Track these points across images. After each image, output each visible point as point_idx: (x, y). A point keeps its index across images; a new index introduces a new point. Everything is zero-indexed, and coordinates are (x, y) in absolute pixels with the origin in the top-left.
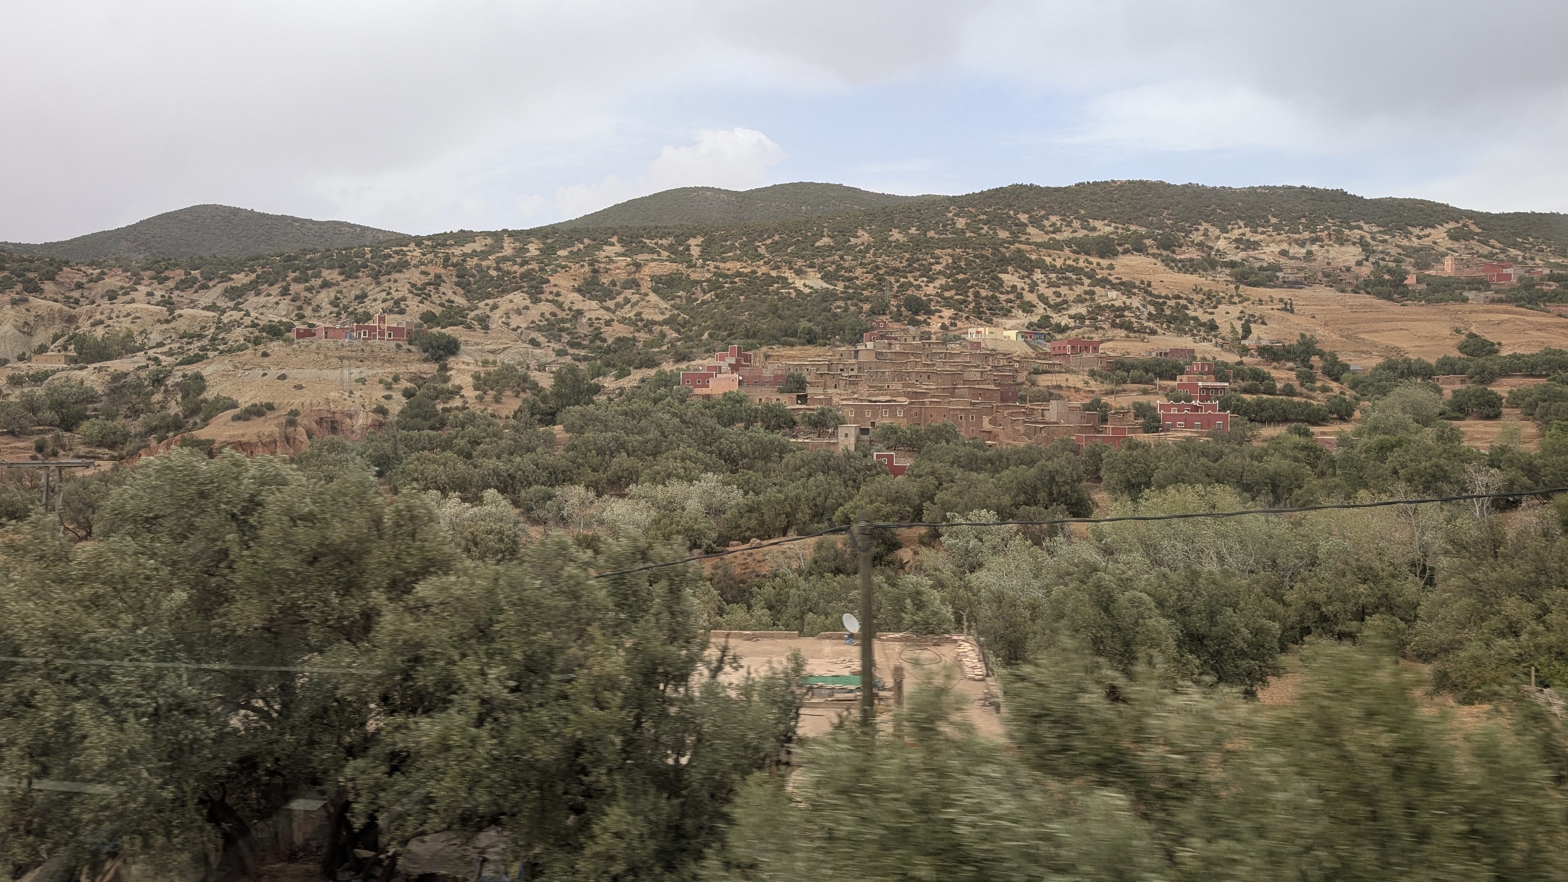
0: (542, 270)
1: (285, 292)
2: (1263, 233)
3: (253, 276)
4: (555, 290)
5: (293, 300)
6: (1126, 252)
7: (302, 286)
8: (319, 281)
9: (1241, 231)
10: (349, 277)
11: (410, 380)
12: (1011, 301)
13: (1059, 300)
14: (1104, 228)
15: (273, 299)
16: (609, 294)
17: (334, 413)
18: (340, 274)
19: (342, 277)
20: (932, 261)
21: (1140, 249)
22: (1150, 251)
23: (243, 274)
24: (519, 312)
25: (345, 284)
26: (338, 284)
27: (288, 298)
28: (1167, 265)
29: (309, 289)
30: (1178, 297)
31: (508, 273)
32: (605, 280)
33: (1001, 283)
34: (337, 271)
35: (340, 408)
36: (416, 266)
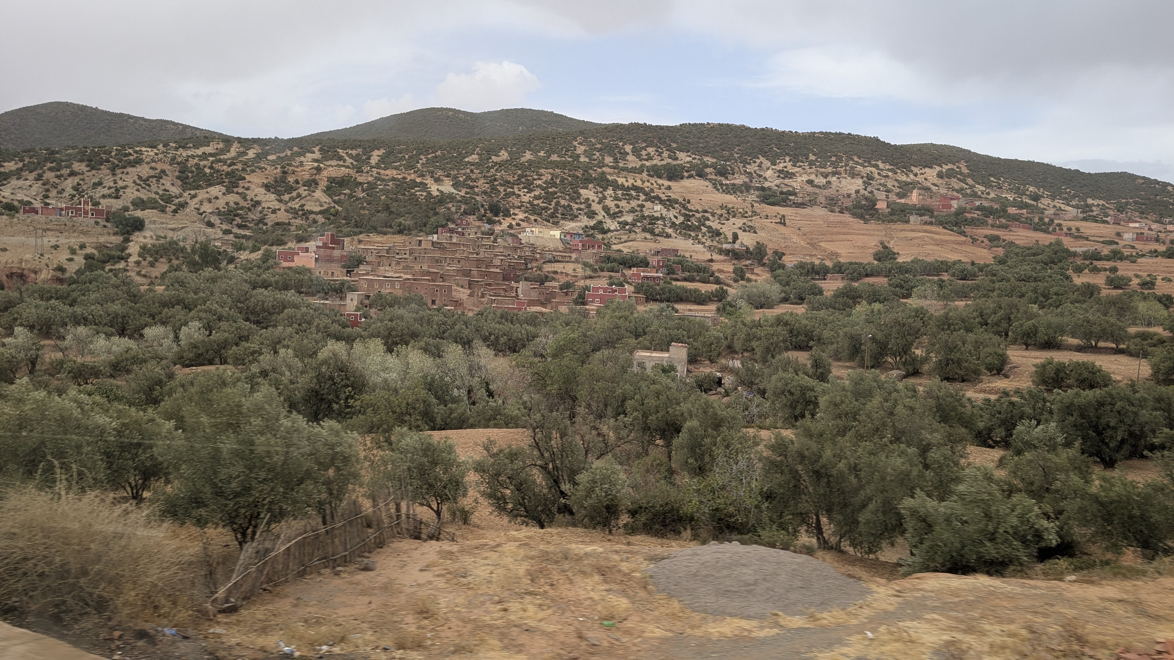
0: (244, 170)
1: (39, 178)
2: (800, 166)
3: (20, 165)
4: (246, 185)
5: (44, 184)
6: (690, 177)
7: (53, 174)
8: (68, 171)
9: (785, 164)
10: (93, 168)
11: (96, 248)
12: (580, 209)
13: (617, 210)
14: (684, 158)
15: (28, 183)
16: (290, 189)
17: (23, 269)
18: (87, 166)
19: (88, 169)
20: (536, 177)
21: (701, 175)
22: (709, 177)
23: (13, 162)
24: (210, 201)
25: (88, 174)
26: (83, 174)
27: (41, 182)
28: (715, 187)
29: (58, 177)
30: (705, 211)
31: (218, 171)
32: (291, 179)
33: (579, 195)
34: (84, 164)
35: (29, 266)
36: (148, 163)
